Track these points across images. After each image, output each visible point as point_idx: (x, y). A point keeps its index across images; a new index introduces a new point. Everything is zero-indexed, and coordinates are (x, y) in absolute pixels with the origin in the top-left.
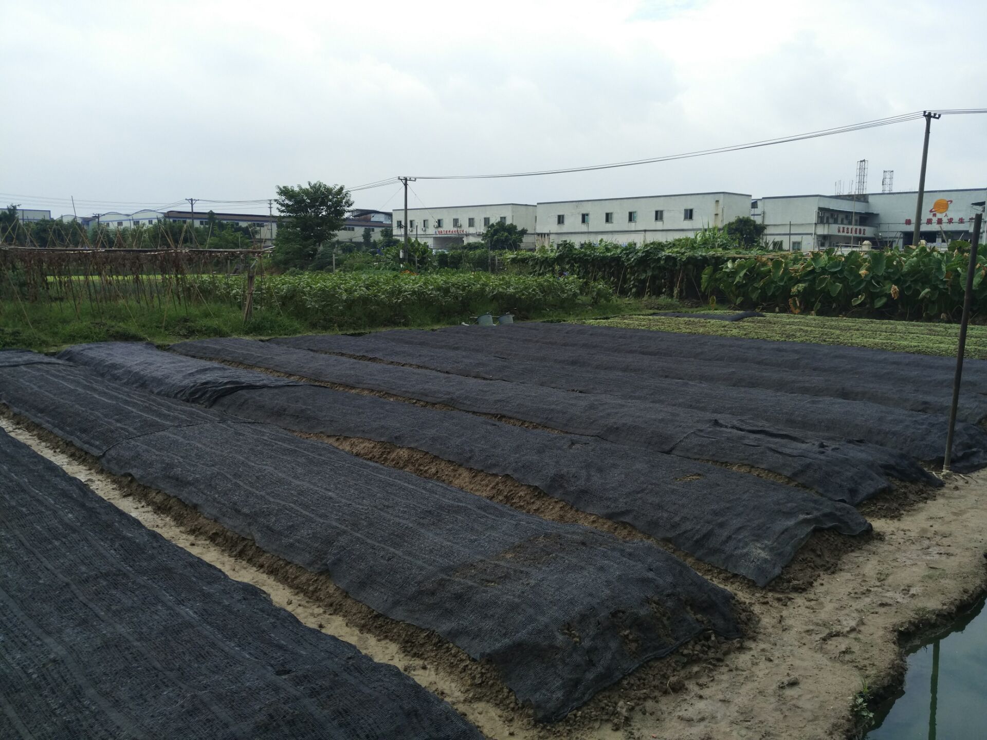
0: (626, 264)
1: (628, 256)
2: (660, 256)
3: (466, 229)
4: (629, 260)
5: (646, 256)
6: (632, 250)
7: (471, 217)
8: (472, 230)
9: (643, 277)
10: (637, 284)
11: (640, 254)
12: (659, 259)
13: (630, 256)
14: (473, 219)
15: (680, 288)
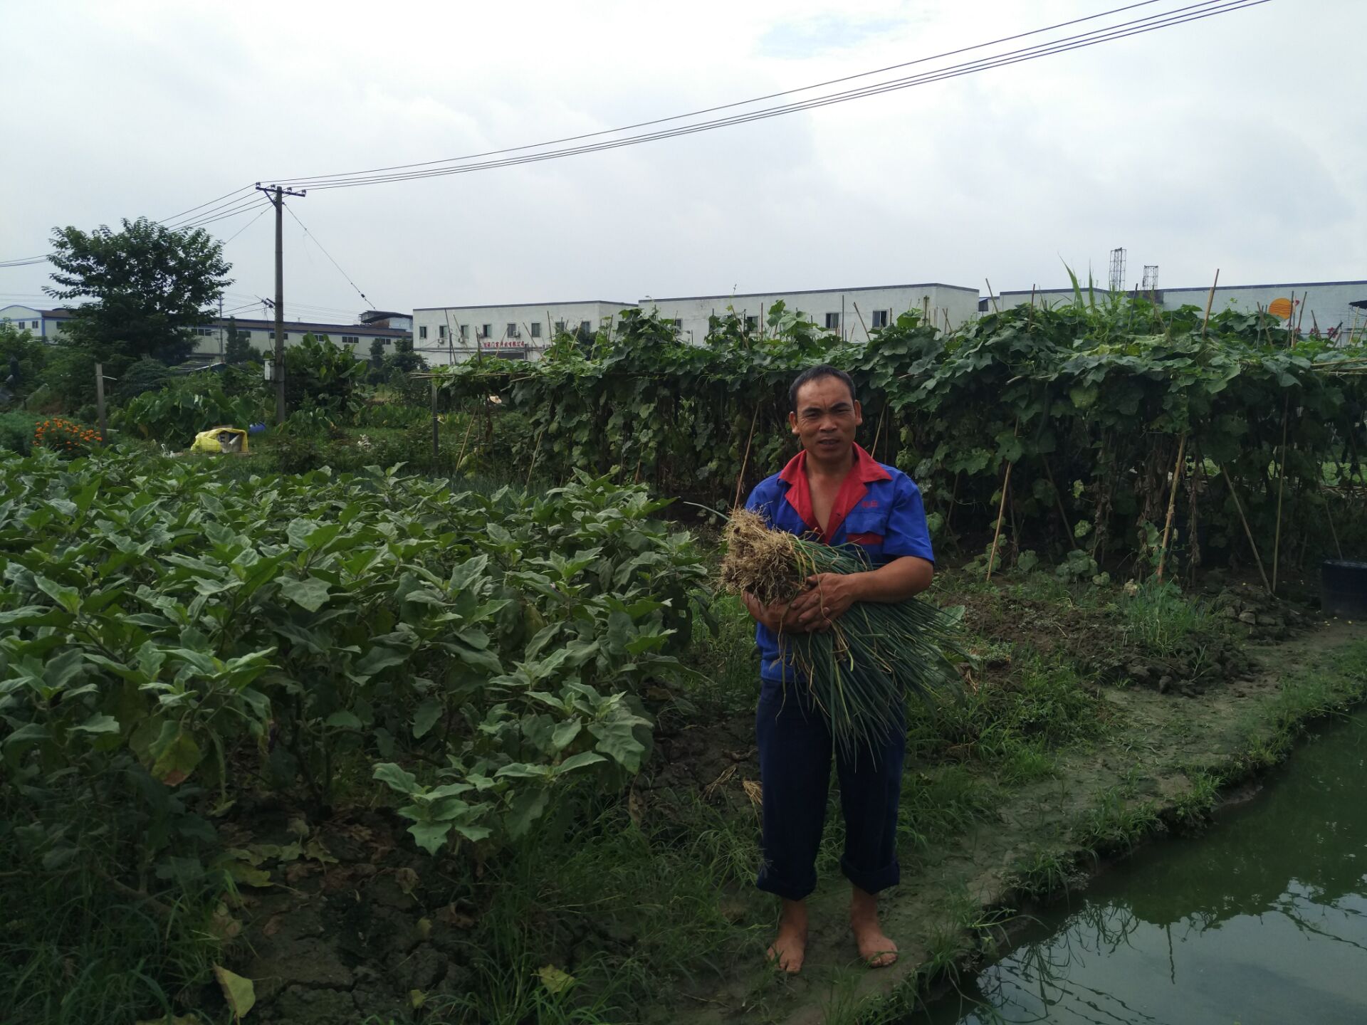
1: (901, 369)
2: (1069, 368)
3: (527, 339)
4: (910, 386)
5: (999, 370)
7: (535, 321)
8: (538, 342)
9: (978, 462)
10: (944, 493)
12: (1068, 383)
13: (914, 370)
14: (538, 324)
15: (1175, 532)
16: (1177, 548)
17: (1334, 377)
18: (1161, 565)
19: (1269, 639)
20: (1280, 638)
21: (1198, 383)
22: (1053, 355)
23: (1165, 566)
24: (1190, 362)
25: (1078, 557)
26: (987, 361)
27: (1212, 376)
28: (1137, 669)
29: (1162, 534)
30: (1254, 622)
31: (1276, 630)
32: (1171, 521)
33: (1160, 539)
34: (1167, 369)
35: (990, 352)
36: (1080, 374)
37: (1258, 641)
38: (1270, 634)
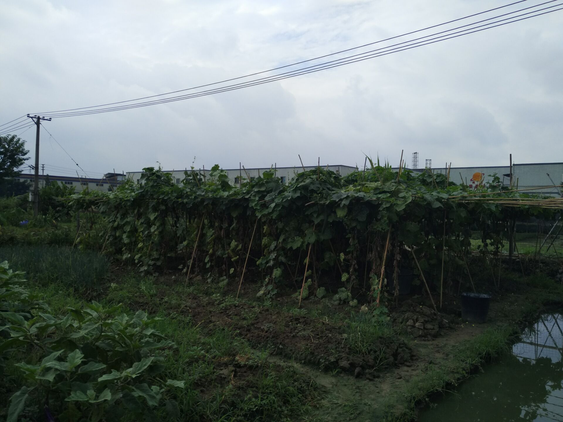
0: (259, 215)
1: (262, 197)
2: (335, 198)
4: (265, 206)
5: (303, 198)
6: (272, 185)
9: (297, 243)
10: (282, 259)
11: (289, 194)
12: (334, 206)
13: (267, 199)
15: (386, 280)
16: (387, 288)
17: (462, 203)
18: (378, 297)
19: (430, 337)
20: (435, 336)
21: (392, 206)
22: (330, 192)
23: (380, 297)
24: (389, 195)
25: (343, 291)
26: (298, 194)
27: (399, 202)
28: (344, 363)
29: (379, 281)
30: (422, 328)
31: (433, 332)
32: (383, 274)
33: (378, 283)
34: (378, 199)
35: (300, 190)
36: (339, 201)
37: (423, 338)
38: (430, 334)
